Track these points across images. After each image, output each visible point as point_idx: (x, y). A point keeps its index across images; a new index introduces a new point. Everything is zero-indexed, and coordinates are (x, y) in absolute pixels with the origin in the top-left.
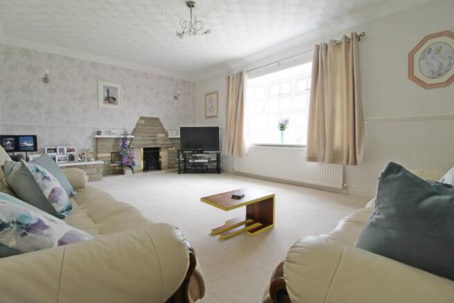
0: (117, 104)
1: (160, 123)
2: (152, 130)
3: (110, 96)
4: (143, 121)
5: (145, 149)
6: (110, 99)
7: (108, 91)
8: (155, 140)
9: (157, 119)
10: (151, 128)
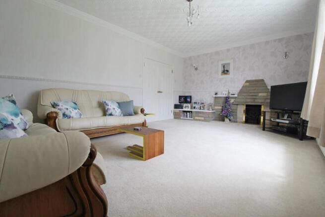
0: (229, 74)
1: (265, 84)
2: (255, 90)
3: (225, 69)
4: (248, 84)
5: (247, 106)
6: (225, 72)
7: (224, 67)
8: (255, 99)
9: (262, 80)
10: (254, 88)
